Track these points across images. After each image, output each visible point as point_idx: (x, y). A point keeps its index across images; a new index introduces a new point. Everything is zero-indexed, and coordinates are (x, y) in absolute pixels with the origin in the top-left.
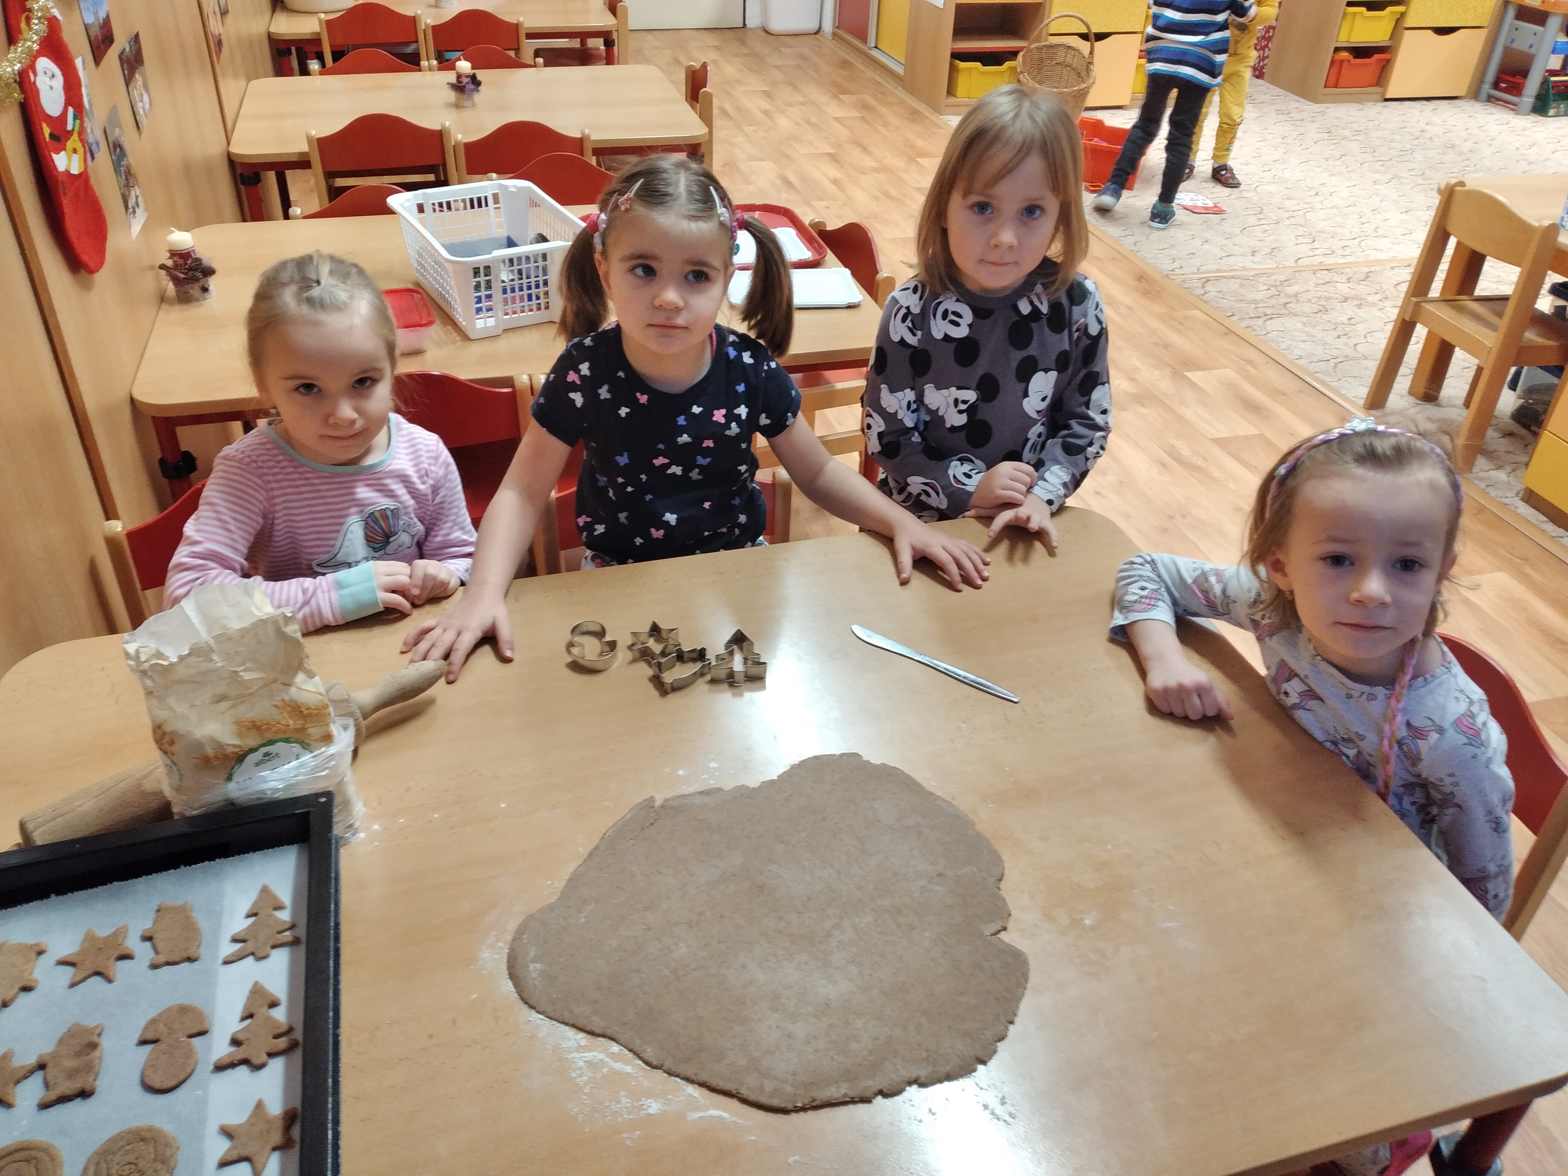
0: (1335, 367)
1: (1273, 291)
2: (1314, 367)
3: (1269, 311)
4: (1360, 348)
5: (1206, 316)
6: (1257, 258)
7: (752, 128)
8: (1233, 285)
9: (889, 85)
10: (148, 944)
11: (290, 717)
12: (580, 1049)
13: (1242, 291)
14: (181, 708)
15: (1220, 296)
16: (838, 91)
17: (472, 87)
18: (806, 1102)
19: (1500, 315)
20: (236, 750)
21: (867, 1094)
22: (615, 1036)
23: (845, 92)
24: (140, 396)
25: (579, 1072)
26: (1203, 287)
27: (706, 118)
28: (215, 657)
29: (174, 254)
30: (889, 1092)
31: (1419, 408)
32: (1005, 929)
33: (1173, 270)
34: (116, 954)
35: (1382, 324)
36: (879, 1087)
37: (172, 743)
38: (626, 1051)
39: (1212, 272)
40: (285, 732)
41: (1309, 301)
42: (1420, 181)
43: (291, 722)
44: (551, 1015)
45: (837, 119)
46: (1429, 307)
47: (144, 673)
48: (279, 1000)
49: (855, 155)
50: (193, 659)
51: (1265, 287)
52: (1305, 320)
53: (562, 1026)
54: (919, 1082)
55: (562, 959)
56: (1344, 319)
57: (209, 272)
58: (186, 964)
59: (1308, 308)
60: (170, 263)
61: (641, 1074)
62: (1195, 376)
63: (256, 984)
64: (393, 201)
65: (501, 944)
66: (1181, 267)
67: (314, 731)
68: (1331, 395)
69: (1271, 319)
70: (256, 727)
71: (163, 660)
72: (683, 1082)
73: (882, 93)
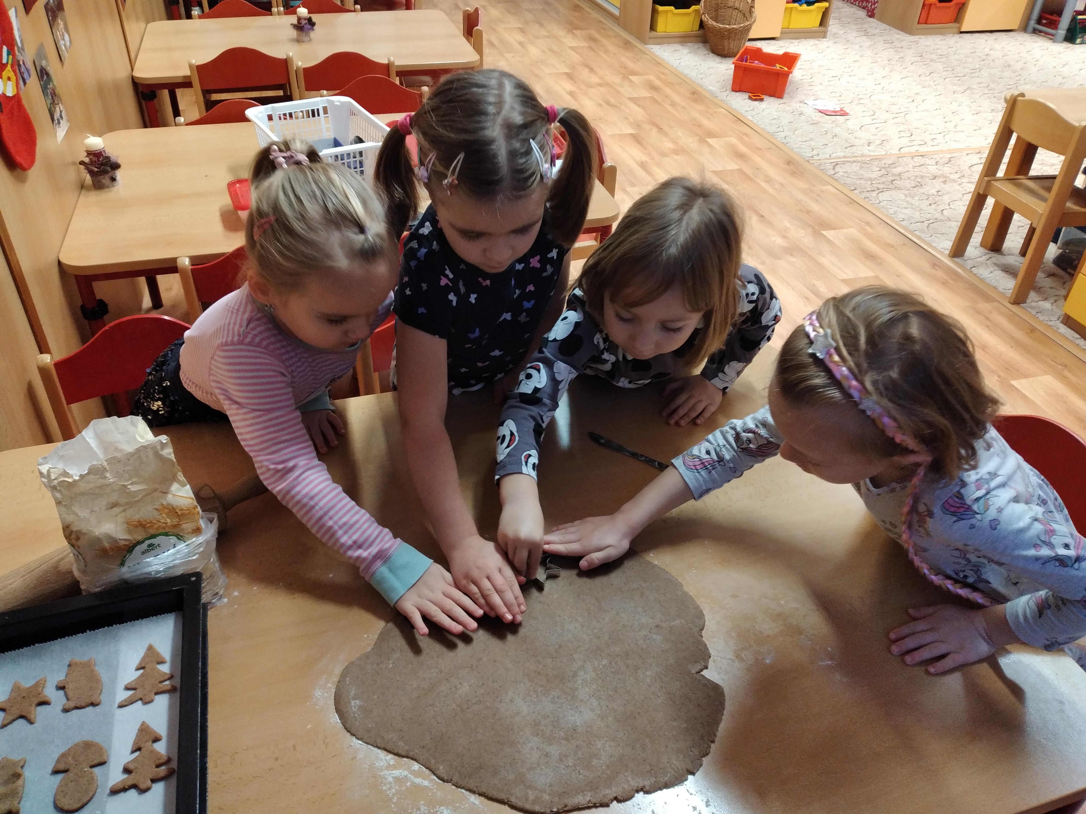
0: (928, 227)
1: (883, 172)
2: (913, 227)
3: (881, 186)
4: (945, 212)
5: (836, 190)
6: (871, 148)
7: (511, 55)
8: (855, 167)
9: (609, 23)
10: (61, 693)
11: (168, 517)
12: (389, 767)
13: (861, 172)
14: (83, 513)
15: (846, 175)
16: (572, 27)
17: (309, 27)
18: (560, 807)
19: (1049, 189)
20: (127, 543)
21: (606, 800)
22: (415, 757)
23: (577, 28)
24: (64, 260)
25: (389, 786)
26: (834, 169)
27: (478, 48)
28: (108, 475)
29: (90, 153)
30: (622, 799)
31: (988, 256)
32: (706, 668)
33: (812, 157)
34: (36, 701)
35: (961, 195)
36: (615, 795)
37: (78, 539)
38: (424, 768)
39: (840, 158)
40: (164, 528)
41: (909, 178)
42: (986, 91)
43: (168, 520)
44: (368, 741)
45: (571, 48)
46: (997, 184)
47: (54, 488)
48: (161, 736)
49: (584, 74)
50: (91, 477)
51: (878, 169)
52: (907, 192)
53: (376, 749)
54: (645, 790)
55: (376, 697)
56: (934, 191)
57: (116, 166)
58: (91, 708)
59: (908, 184)
60: (87, 160)
61: (435, 787)
62: (829, 234)
63: (143, 724)
64: (250, 113)
65: (329, 685)
66: (818, 155)
67: (188, 526)
68: (925, 247)
69: (883, 191)
70: (141, 525)
71: (69, 478)
72: (467, 793)
73: (604, 29)
